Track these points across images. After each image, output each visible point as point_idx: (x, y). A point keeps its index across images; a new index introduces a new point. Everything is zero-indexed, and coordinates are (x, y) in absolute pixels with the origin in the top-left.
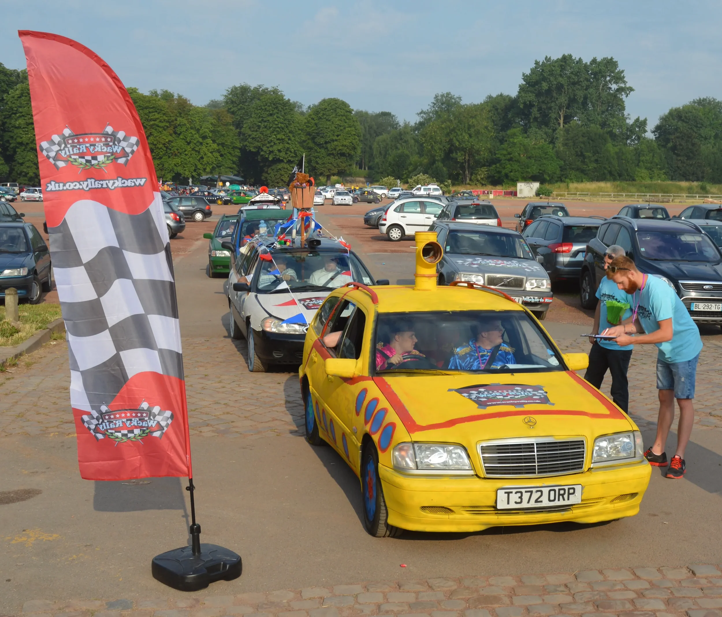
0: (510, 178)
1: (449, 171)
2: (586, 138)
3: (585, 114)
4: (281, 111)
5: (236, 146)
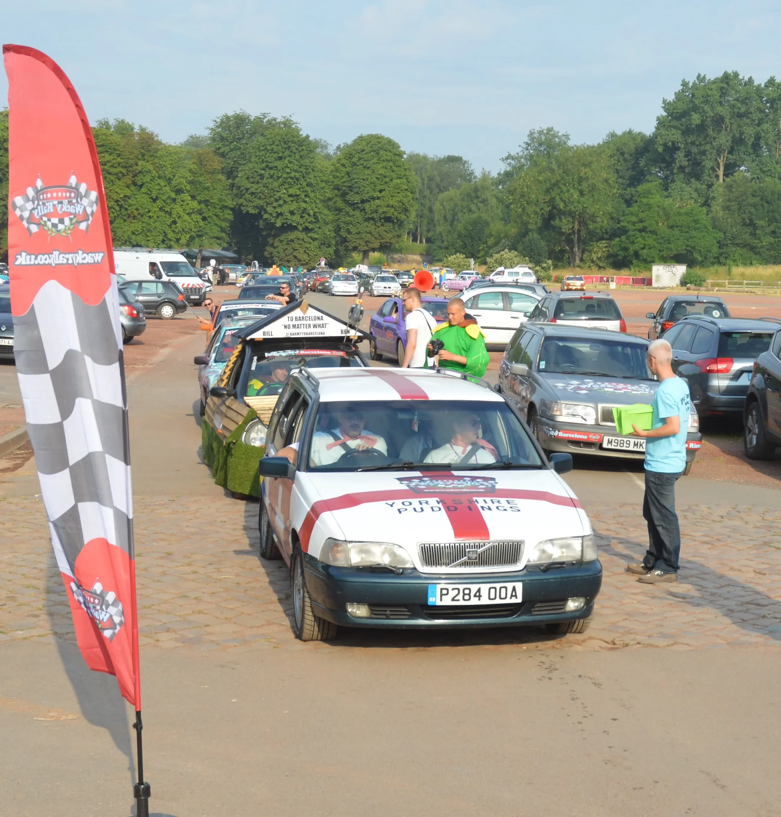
0: (641, 258)
1: (548, 246)
2: (758, 198)
3: (756, 163)
4: (295, 153)
5: (226, 204)
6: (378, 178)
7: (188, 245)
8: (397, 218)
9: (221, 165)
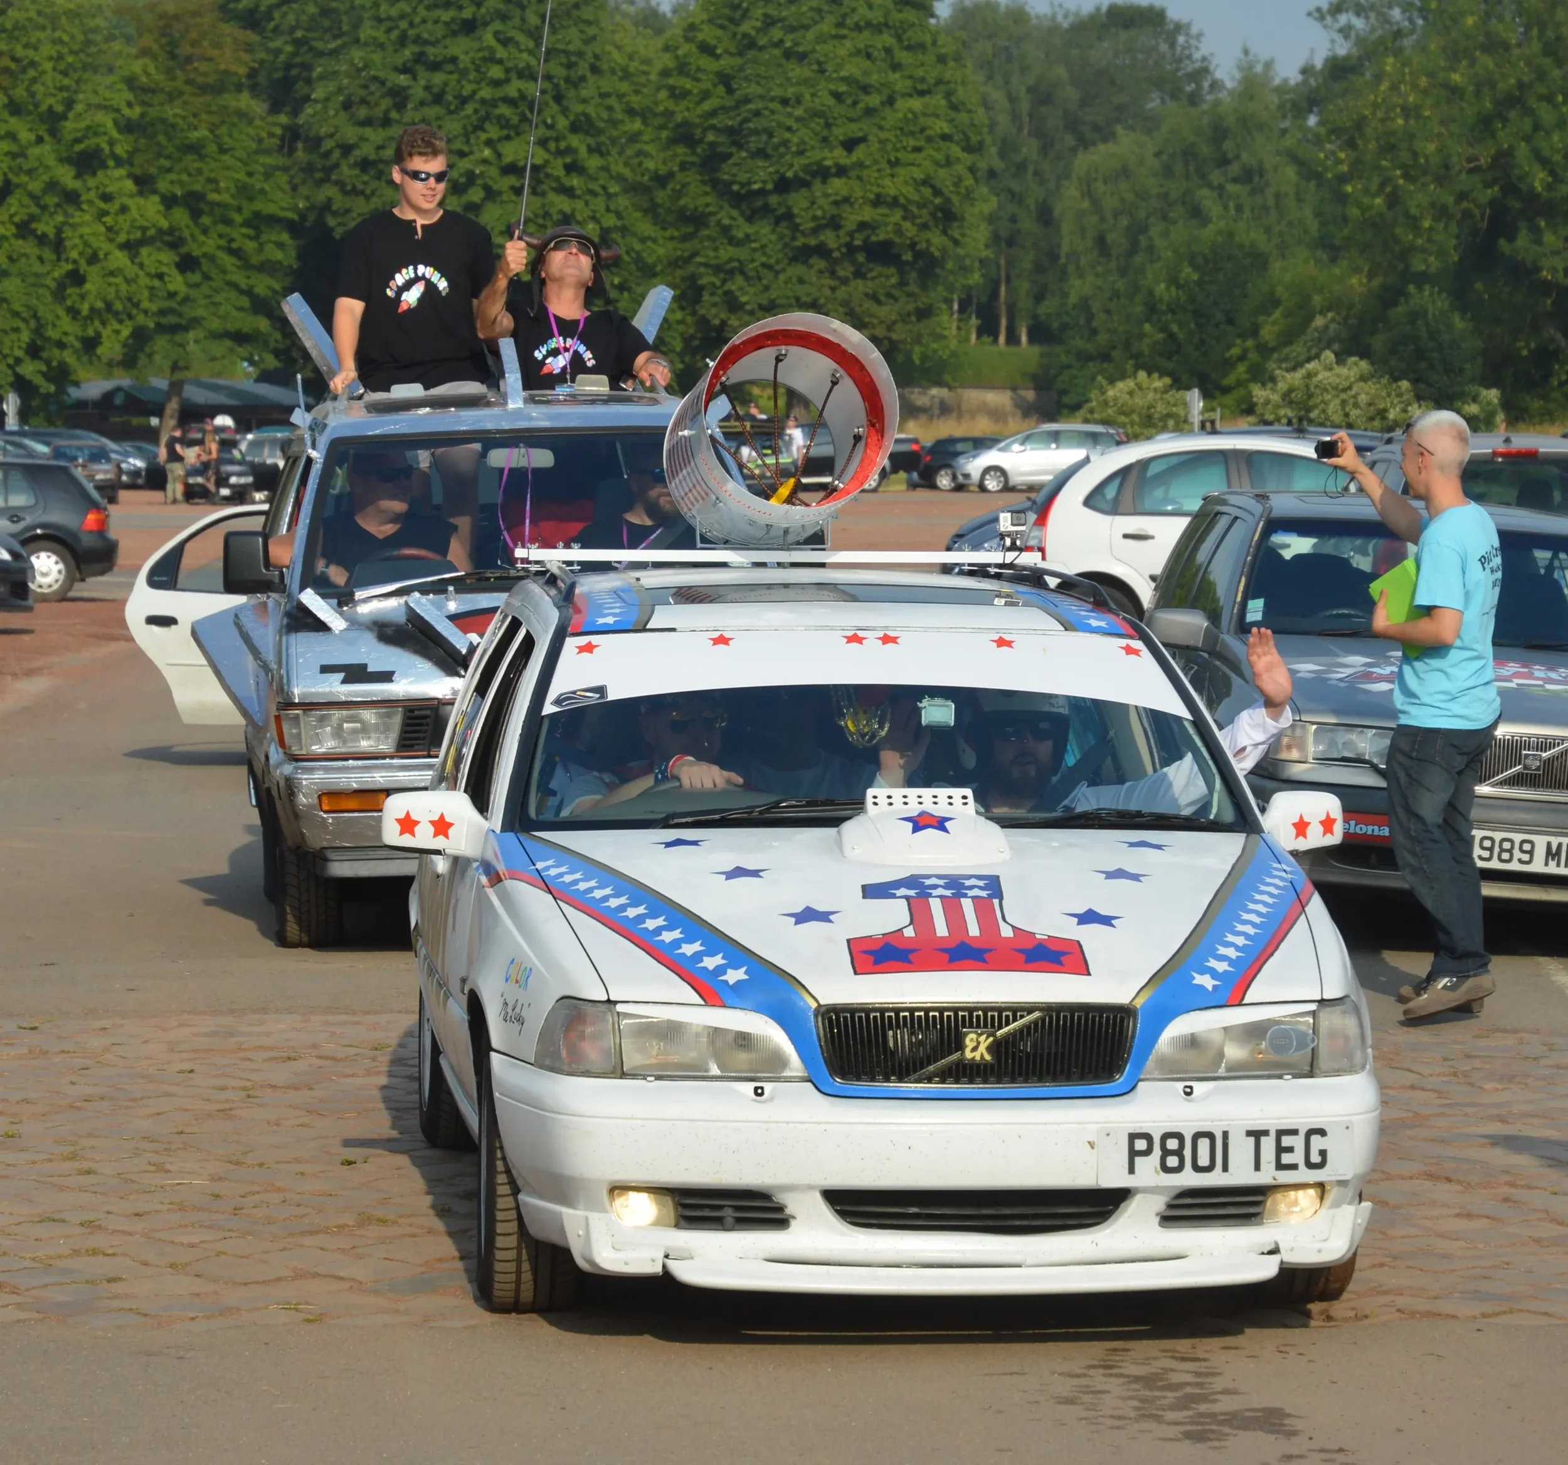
5: (268, 207)
8: (913, 246)
9: (247, 57)
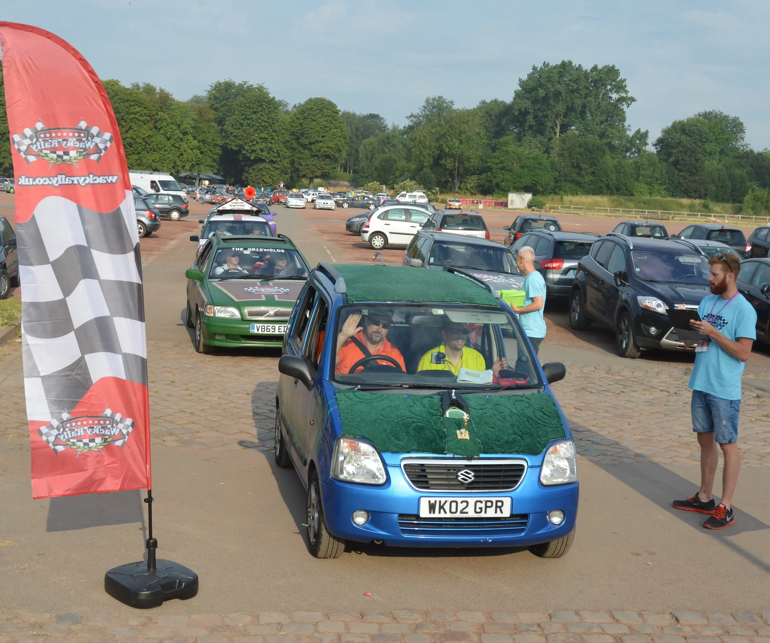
0: (501, 188)
2: (583, 149)
3: (583, 124)
4: (265, 109)
5: (217, 143)
6: (321, 128)
7: (190, 170)
8: (333, 156)
9: (214, 116)
